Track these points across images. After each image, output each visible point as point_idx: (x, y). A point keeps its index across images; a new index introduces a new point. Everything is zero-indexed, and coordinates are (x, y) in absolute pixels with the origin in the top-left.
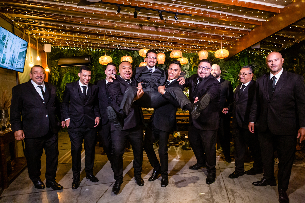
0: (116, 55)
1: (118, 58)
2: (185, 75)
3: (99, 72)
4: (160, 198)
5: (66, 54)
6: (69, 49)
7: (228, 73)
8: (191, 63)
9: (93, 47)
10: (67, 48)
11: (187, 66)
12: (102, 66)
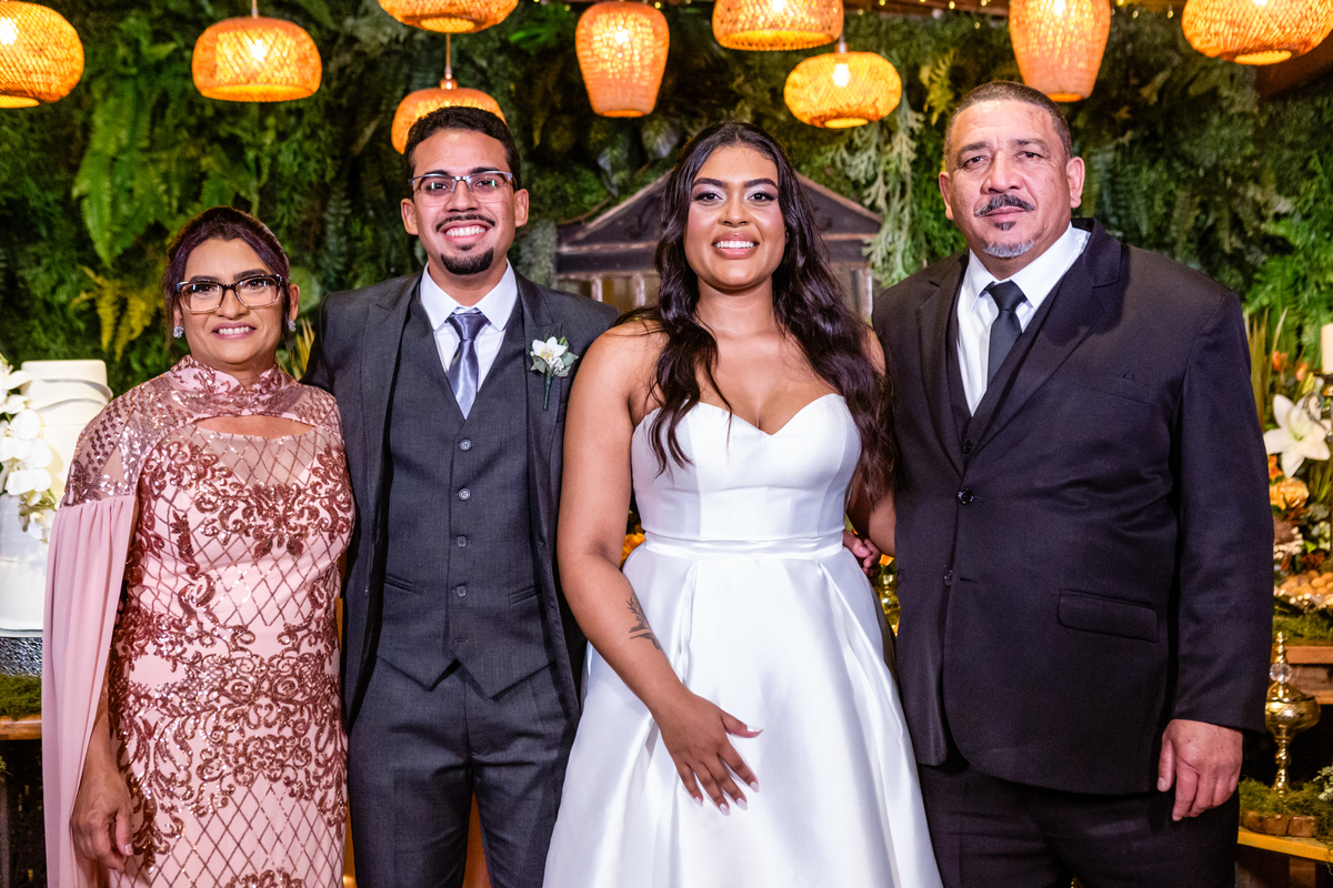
2: (866, 238)
7: (1306, 217)
8: (931, 109)
11: (888, 141)
12: (32, 130)
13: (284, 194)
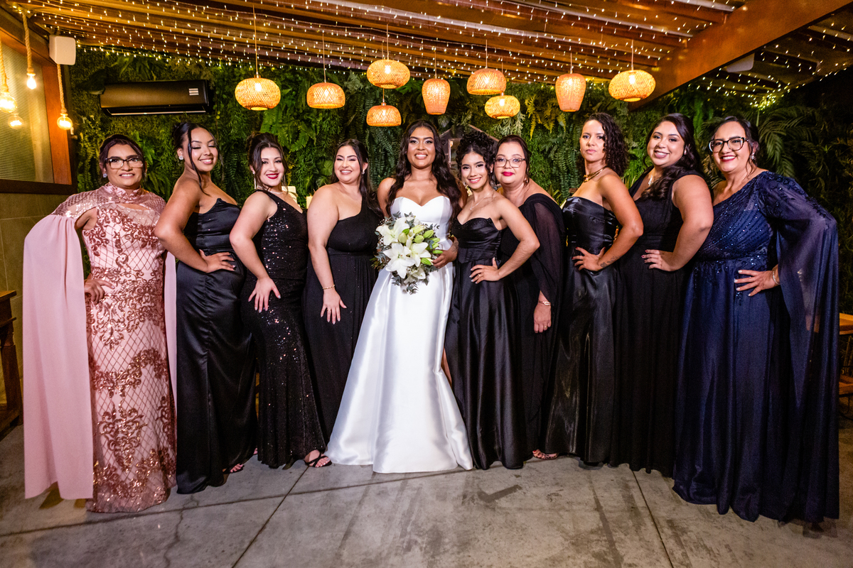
0: (290, 81)
1: (297, 92)
3: (236, 134)
4: (445, 551)
5: (127, 73)
6: (135, 56)
7: (641, 148)
8: (528, 113)
9: (216, 51)
10: (128, 54)
11: (514, 123)
12: (244, 116)
13: (325, 138)
